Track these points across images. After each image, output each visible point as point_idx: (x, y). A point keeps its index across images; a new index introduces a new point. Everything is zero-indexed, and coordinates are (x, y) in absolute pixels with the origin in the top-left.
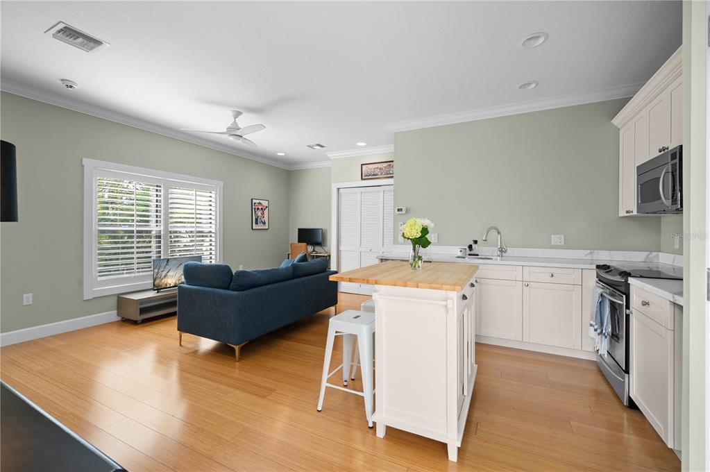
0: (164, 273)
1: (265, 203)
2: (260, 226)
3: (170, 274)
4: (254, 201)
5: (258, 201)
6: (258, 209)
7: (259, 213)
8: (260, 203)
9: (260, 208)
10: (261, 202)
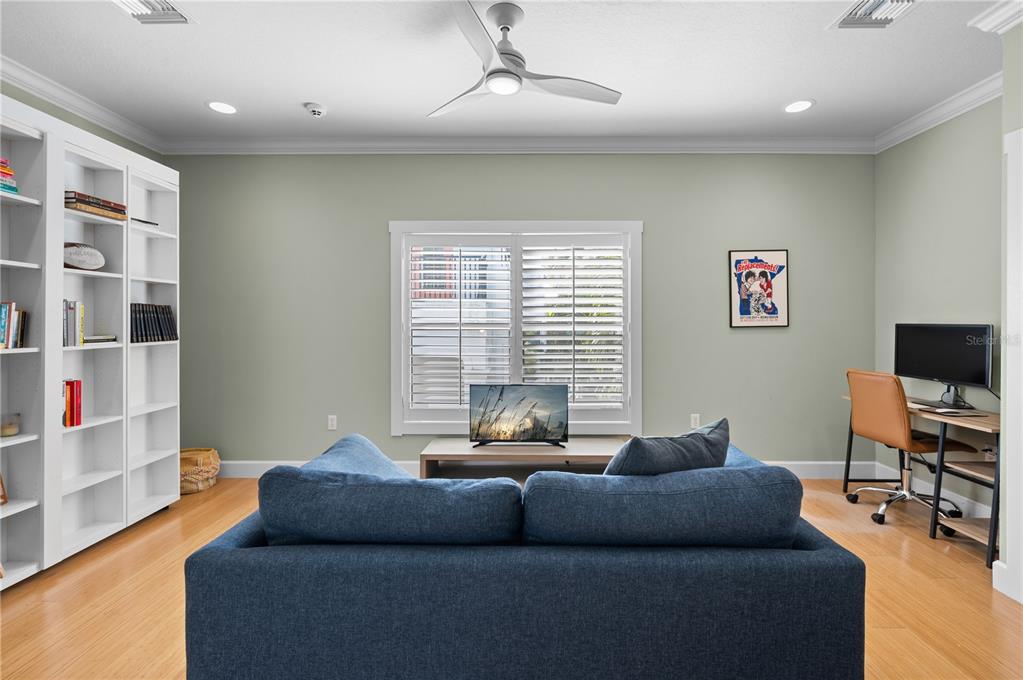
0: (494, 415)
1: (776, 259)
2: (757, 319)
3: (506, 414)
4: (735, 257)
5: (752, 256)
6: (750, 275)
7: (755, 286)
8: (756, 260)
9: (757, 271)
10: (760, 256)
